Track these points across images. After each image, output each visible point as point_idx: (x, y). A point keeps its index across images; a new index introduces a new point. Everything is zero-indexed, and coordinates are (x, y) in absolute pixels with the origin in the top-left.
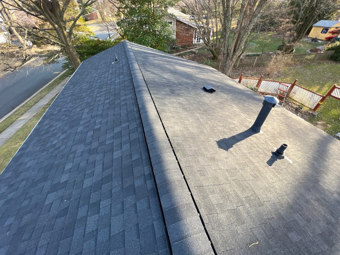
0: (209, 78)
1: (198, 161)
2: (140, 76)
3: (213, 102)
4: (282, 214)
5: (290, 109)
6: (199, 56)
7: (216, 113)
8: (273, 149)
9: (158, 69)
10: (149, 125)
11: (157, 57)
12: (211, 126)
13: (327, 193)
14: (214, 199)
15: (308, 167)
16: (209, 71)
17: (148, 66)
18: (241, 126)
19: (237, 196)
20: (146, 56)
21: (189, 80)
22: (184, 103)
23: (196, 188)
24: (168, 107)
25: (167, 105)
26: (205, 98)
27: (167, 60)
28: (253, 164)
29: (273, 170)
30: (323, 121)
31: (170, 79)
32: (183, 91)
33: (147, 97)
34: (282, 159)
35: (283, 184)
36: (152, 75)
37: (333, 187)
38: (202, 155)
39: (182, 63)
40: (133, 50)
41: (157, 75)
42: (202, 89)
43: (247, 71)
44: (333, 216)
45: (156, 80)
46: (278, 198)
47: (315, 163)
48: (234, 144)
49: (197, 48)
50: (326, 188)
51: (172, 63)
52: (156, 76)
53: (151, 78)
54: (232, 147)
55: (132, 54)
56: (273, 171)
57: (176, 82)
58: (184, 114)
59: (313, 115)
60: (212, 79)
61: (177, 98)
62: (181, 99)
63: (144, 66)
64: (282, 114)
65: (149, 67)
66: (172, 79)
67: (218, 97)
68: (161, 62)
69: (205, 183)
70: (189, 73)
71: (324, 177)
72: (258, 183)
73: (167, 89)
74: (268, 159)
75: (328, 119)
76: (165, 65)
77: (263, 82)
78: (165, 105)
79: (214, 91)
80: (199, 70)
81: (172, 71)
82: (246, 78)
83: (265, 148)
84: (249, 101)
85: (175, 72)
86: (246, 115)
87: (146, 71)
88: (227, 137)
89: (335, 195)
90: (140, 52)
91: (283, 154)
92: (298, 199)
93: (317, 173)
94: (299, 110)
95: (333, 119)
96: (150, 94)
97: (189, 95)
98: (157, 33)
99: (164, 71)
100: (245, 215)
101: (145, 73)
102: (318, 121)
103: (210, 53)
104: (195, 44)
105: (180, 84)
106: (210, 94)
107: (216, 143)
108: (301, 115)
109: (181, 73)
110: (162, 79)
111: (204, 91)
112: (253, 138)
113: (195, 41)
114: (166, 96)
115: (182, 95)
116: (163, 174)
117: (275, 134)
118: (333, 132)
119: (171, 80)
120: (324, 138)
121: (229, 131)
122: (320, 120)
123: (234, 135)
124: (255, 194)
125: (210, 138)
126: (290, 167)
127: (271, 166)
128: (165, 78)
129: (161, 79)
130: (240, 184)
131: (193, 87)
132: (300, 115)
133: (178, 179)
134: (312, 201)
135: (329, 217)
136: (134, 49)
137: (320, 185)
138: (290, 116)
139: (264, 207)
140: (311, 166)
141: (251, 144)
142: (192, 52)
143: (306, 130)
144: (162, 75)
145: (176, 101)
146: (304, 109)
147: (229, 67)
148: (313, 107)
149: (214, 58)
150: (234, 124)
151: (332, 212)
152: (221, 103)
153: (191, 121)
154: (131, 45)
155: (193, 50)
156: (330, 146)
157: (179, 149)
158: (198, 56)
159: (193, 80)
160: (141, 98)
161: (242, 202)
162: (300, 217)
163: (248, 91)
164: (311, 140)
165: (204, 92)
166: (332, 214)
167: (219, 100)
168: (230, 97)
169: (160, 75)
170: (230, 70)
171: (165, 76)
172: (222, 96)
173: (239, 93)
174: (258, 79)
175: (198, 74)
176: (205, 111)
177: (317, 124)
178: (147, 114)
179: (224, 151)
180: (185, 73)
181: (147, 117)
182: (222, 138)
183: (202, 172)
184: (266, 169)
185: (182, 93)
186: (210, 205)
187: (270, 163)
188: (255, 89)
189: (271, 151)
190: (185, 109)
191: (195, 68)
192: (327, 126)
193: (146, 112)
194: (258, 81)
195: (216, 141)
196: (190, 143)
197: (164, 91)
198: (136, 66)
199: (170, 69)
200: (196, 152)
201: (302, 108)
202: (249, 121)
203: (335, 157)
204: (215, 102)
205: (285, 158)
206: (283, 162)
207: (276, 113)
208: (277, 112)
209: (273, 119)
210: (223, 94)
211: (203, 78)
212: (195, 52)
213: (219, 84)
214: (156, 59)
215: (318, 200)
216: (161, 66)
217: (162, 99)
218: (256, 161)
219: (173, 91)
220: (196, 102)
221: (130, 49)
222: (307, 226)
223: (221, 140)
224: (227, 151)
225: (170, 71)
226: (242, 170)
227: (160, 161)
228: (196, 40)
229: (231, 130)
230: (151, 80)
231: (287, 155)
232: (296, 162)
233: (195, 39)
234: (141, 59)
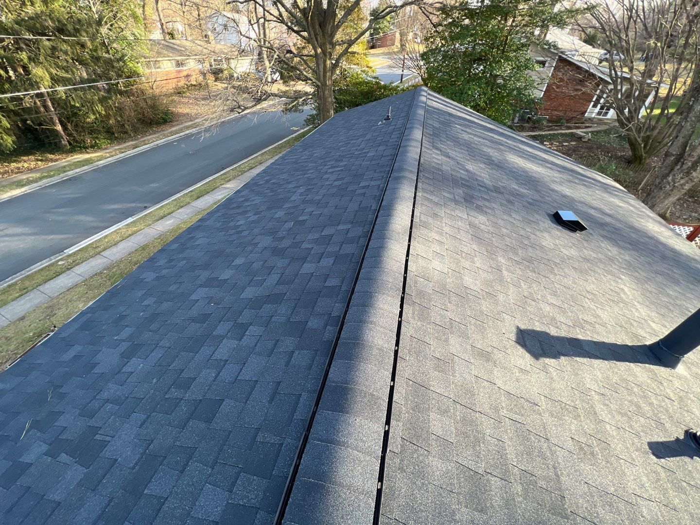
0: (589, 199)
1: (447, 340)
6: (590, 148)
7: (555, 274)
9: (461, 149)
11: (473, 127)
14: (438, 424)
16: (599, 184)
17: (444, 139)
20: (449, 121)
21: (526, 189)
22: (483, 227)
23: (411, 383)
24: (441, 222)
25: (442, 218)
31: (478, 175)
32: (494, 205)
33: (406, 191)
36: (440, 157)
38: (464, 336)
39: (528, 152)
40: (428, 106)
41: (453, 159)
42: (549, 215)
45: (444, 167)
49: (590, 130)
51: (501, 147)
52: (450, 161)
53: (436, 161)
54: (555, 357)
55: (421, 112)
57: (490, 183)
58: (470, 246)
61: (472, 213)
62: (480, 219)
63: (434, 138)
65: (445, 142)
66: (483, 175)
67: (586, 245)
68: (476, 138)
69: (437, 386)
70: (534, 175)
73: (459, 191)
76: (483, 147)
78: (436, 216)
81: (493, 161)
83: (667, 410)
85: (498, 165)
87: (432, 148)
88: (554, 332)
90: (440, 112)
96: (416, 189)
97: (506, 217)
98: (500, 81)
99: (474, 157)
101: (428, 151)
103: (627, 146)
104: (590, 120)
105: (498, 190)
106: (567, 232)
107: (514, 330)
109: (514, 170)
110: (460, 171)
111: (552, 221)
113: (592, 112)
114: (449, 203)
115: (489, 211)
119: (481, 177)
121: (571, 324)
123: (580, 337)
127: (658, 457)
128: (467, 171)
129: (458, 169)
130: (526, 439)
131: (526, 204)
136: (430, 104)
142: (573, 135)
144: (463, 163)
145: (465, 217)
149: (635, 160)
153: (478, 265)
154: (428, 96)
155: (578, 131)
157: (418, 301)
158: (586, 148)
167: (586, 251)
169: (460, 162)
170: (673, 199)
171: (470, 167)
172: (600, 247)
175: (561, 183)
176: (530, 260)
179: (528, 355)
183: (443, 364)
184: (636, 455)
185: (490, 208)
187: (663, 450)
190: (477, 239)
195: (518, 327)
197: (450, 193)
198: (417, 134)
199: (491, 156)
211: (568, 194)
212: (580, 138)
214: (469, 131)
216: (473, 145)
217: (437, 204)
219: (472, 197)
220: (514, 235)
221: (423, 102)
225: (487, 159)
228: (597, 109)
229: (579, 324)
230: (435, 165)
233: (595, 106)
234: (434, 125)
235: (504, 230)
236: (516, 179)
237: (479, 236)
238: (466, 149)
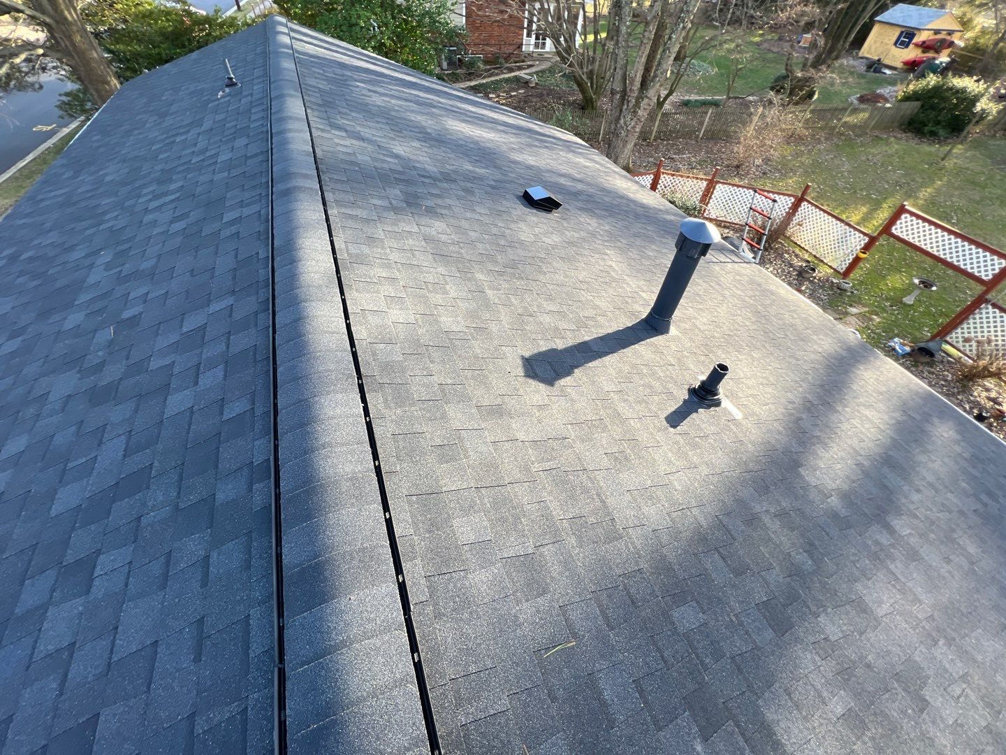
0: (554, 165)
1: (443, 416)
2: (299, 141)
3: (544, 239)
4: (671, 557)
5: (783, 271)
6: (541, 96)
7: (545, 274)
8: (696, 379)
9: (378, 122)
10: (295, 303)
11: (384, 82)
12: (520, 311)
13: (813, 495)
14: (466, 529)
15: (781, 429)
16: (560, 143)
18: (618, 312)
19: (547, 516)
20: (341, 76)
21: (483, 168)
22: (443, 238)
23: (414, 498)
24: (383, 248)
25: (380, 241)
26: (522, 225)
27: (419, 96)
28: (624, 421)
29: (678, 438)
30: (864, 306)
31: (414, 161)
32: (448, 201)
33: (308, 212)
34: (712, 409)
35: (698, 477)
36: (348, 142)
37: (834, 480)
38: (464, 398)
39: (472, 112)
40: (298, 52)
41: (370, 141)
42: (518, 197)
43: (680, 152)
44: (811, 556)
45: (361, 158)
46: (669, 516)
47: (804, 416)
48: (577, 367)
49: (533, 70)
50: (813, 481)
51: (434, 110)
52: (365, 145)
53: (345, 150)
54: (569, 372)
55: (288, 65)
56: (677, 443)
57: (435, 169)
58: (435, 272)
59: (841, 289)
60: (564, 169)
61: (424, 220)
62: (437, 227)
63: (329, 110)
64: (752, 282)
66: (421, 158)
67: (565, 225)
68: (393, 101)
69: (448, 484)
70: (488, 145)
71: (817, 455)
72: (624, 476)
73: (395, 192)
74: (672, 407)
75: (875, 301)
77: (720, 190)
78: (371, 240)
79: (557, 205)
80: (524, 140)
81: (429, 134)
82: (673, 175)
83: (672, 378)
84: (664, 240)
85: (438, 140)
86: (642, 283)
87: (328, 128)
88: (560, 345)
89: (834, 501)
90: (323, 63)
91: (716, 395)
92: (728, 514)
93: (802, 443)
94: (807, 276)
95: (887, 299)
96: (324, 204)
97: (469, 215)
99: (401, 132)
100: (555, 569)
101: (324, 135)
102: (851, 306)
103: (575, 86)
104: (529, 55)
105: (447, 178)
106: (544, 214)
107: (519, 362)
108: (810, 289)
109: (461, 142)
110: (386, 158)
111: (523, 204)
112: (644, 350)
113: (528, 44)
114: (385, 214)
115: (443, 211)
116: (304, 461)
117: (714, 337)
118: (883, 336)
119: (419, 162)
120: (850, 350)
121: (575, 328)
122: (855, 302)
123: (587, 338)
124: (606, 507)
125: (503, 348)
126: (730, 430)
127: (674, 427)
128: (397, 156)
129: (381, 157)
130: (565, 482)
131: (488, 189)
132: (807, 288)
133: (355, 473)
134: (766, 519)
135: (801, 558)
136: (299, 49)
137: (799, 476)
138: (772, 288)
139: (620, 544)
140: (791, 425)
141: (634, 366)
142: (517, 79)
143: (807, 329)
145: (415, 229)
146: (822, 272)
147: (627, 136)
148: (843, 267)
149: (586, 105)
150: (596, 307)
151: (811, 544)
152: (571, 243)
153: (453, 294)
154: (292, 34)
155: (522, 74)
156: (858, 372)
157: (386, 380)
158: (537, 96)
159: (498, 168)
160: (288, 215)
161: (556, 533)
162: (721, 563)
163: (667, 212)
164: (813, 356)
165: (522, 207)
166: (810, 548)
167: (567, 233)
168: (607, 228)
169: (383, 145)
170: (630, 146)
171: (401, 148)
172: (580, 223)
173: (637, 216)
174: (706, 180)
175: (520, 150)
176: (513, 265)
177: (846, 314)
178: (296, 268)
179: (542, 386)
180: (476, 143)
181: (293, 277)
182: (544, 349)
183: (448, 450)
184: (659, 436)
185: (445, 207)
186: (446, 549)
187: (675, 419)
188: (695, 209)
189: (687, 387)
190: (441, 256)
191: (514, 131)
192: (871, 320)
193: (293, 261)
194: (705, 183)
195: (523, 357)
196: (432, 362)
197: (380, 198)
198: (295, 106)
199: (424, 128)
200: (443, 391)
201: (814, 270)
202: (645, 300)
203: (862, 400)
204: (556, 239)
205: (725, 403)
206: (713, 417)
207: (735, 280)
208: (738, 277)
209: (723, 296)
210: (585, 218)
211: (533, 163)
212: (527, 82)
213: (580, 186)
215: (782, 515)
216: (393, 113)
218: (635, 416)
219: (416, 197)
220: (487, 237)
221: (286, 46)
222: (733, 586)
223: (540, 354)
224: (549, 388)
225: (421, 132)
226: (583, 441)
227: (305, 418)
228: (533, 40)
229: (581, 324)
230: (343, 157)
231: (732, 396)
232: (753, 414)
233: (529, 35)
234: (320, 86)
235: (472, 234)
236: (467, 156)
237: (442, 253)
238: (384, 121)
